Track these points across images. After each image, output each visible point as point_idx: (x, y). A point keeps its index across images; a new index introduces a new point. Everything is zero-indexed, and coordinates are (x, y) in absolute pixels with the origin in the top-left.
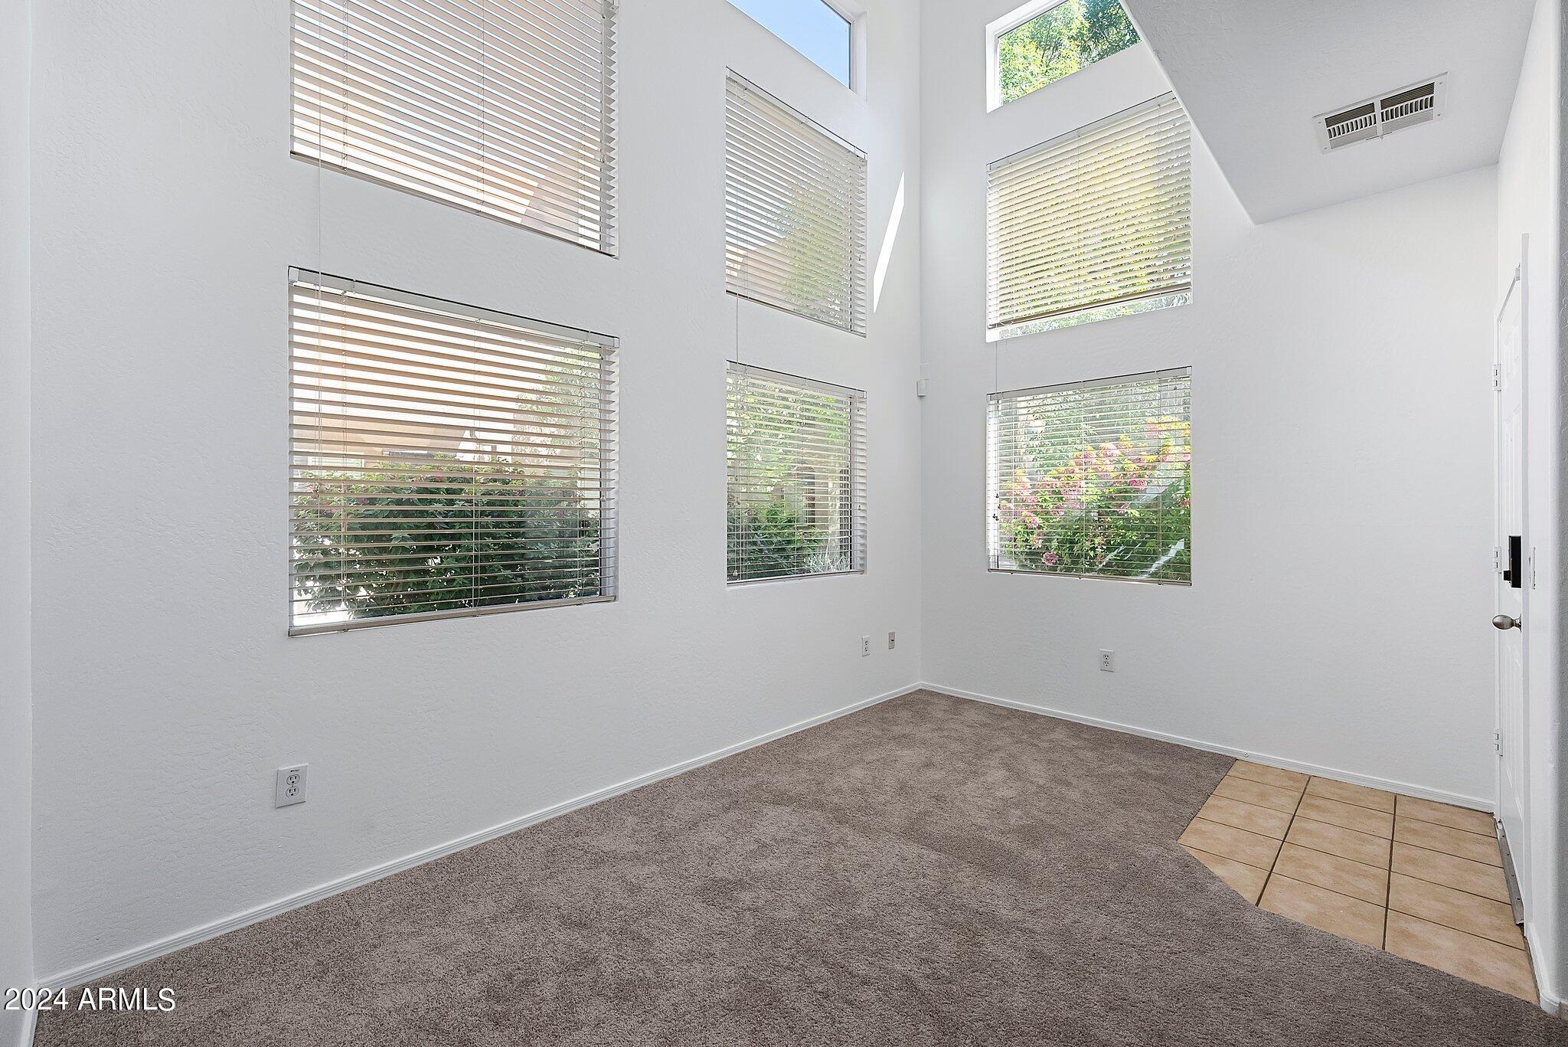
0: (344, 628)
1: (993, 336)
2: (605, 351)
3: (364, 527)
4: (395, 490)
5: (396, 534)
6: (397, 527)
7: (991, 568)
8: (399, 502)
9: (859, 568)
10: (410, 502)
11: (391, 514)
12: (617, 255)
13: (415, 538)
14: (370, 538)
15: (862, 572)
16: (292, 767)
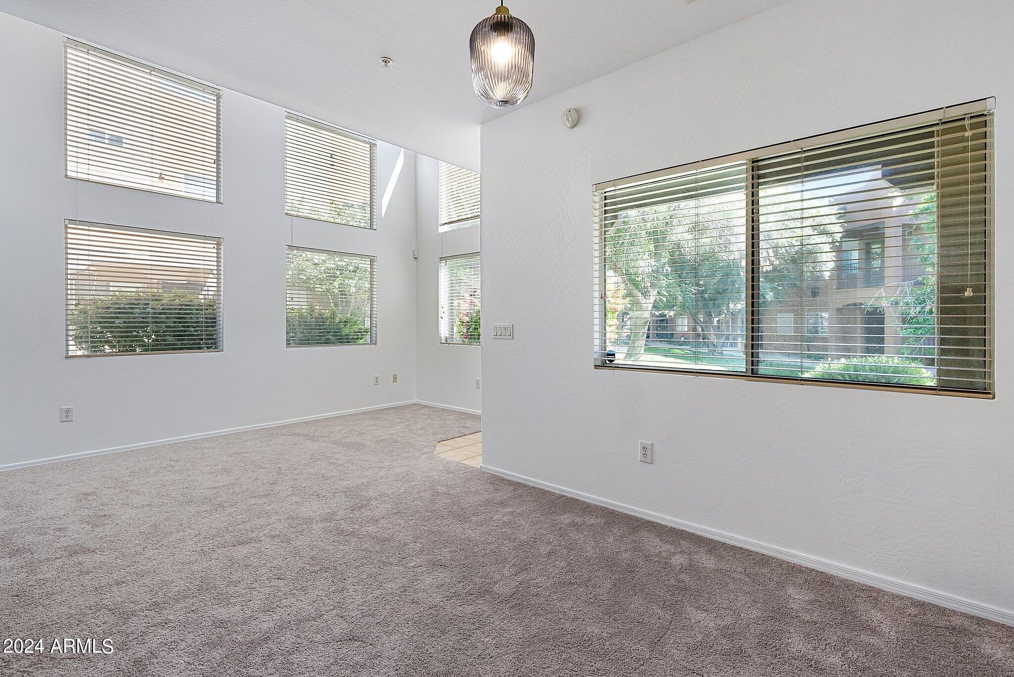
0: (88, 356)
1: (442, 229)
2: (218, 244)
3: (103, 318)
4: (117, 304)
5: (117, 321)
6: (117, 318)
7: (443, 342)
8: (119, 308)
9: (374, 342)
10: (124, 308)
11: (116, 313)
12: (222, 202)
13: (125, 322)
14: (105, 322)
15: (376, 344)
16: (68, 407)
